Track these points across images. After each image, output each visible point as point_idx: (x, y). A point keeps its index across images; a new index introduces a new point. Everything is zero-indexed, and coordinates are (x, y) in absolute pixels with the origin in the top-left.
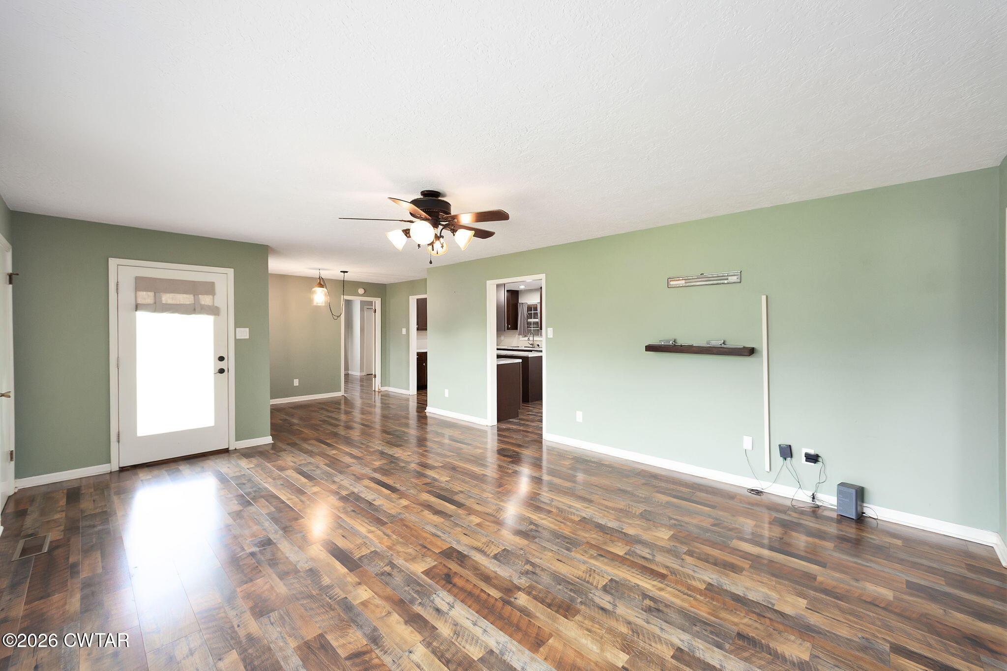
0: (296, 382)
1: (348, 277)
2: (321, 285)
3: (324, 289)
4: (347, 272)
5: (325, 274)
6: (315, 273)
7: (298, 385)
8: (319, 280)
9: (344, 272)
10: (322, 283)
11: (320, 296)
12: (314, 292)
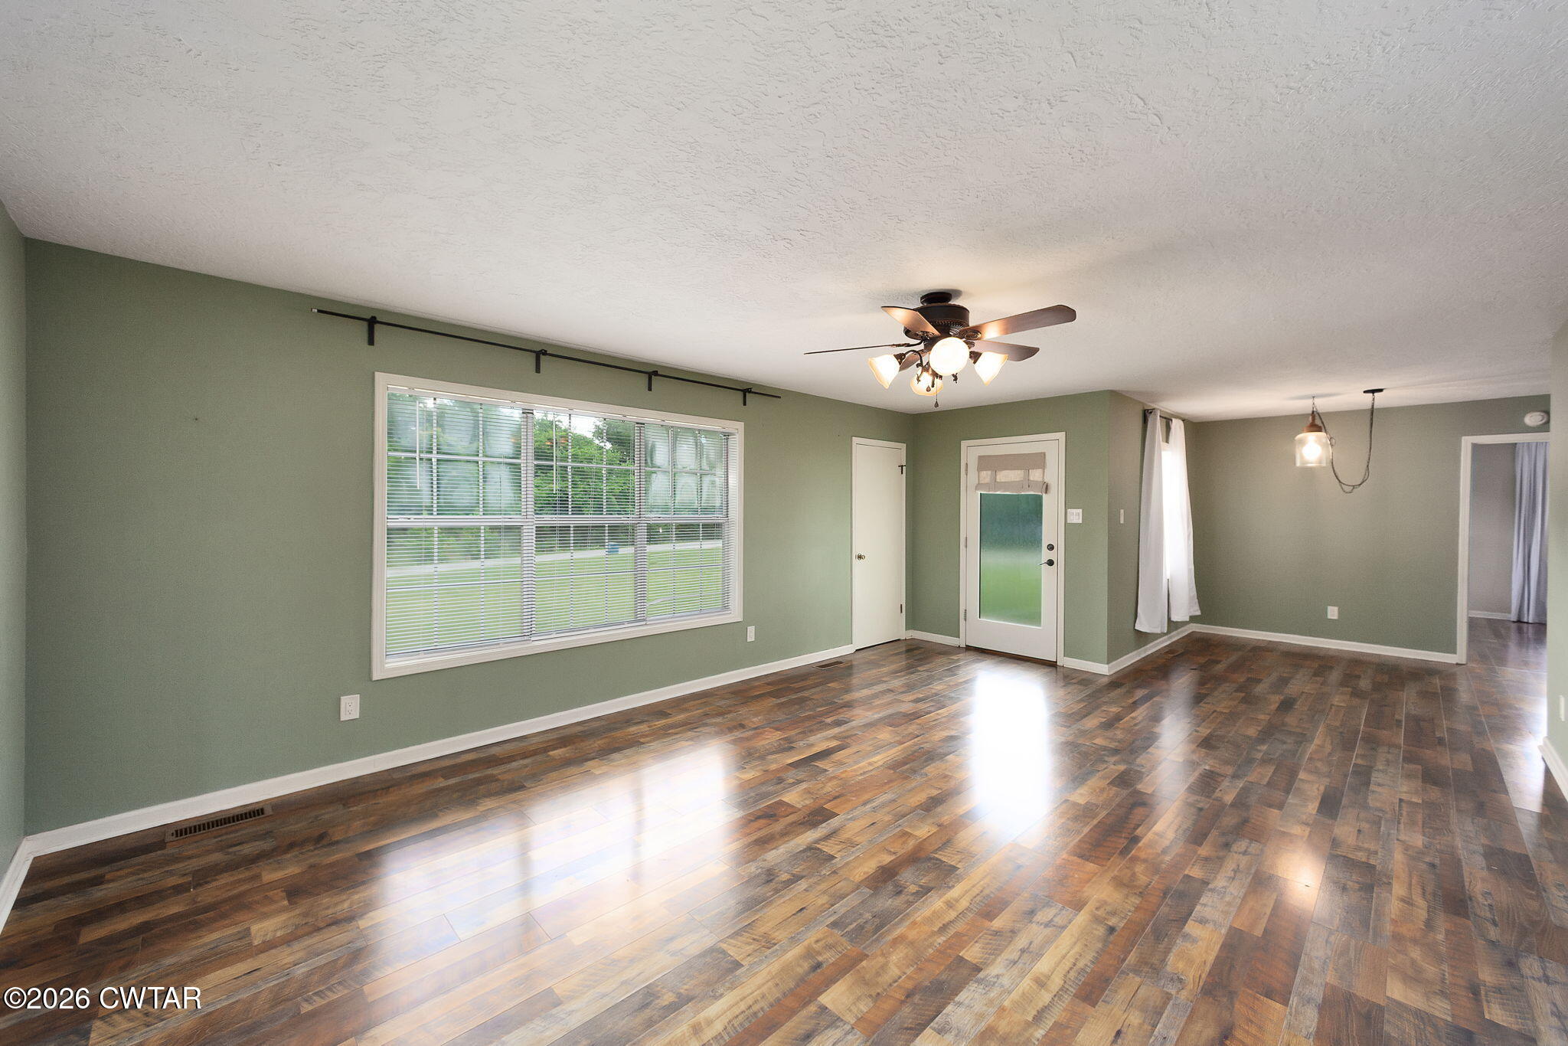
0: (1333, 613)
1: (1380, 400)
2: (1315, 427)
3: (1322, 434)
4: (1380, 390)
5: (1323, 405)
6: (1303, 406)
7: (1336, 617)
8: (1310, 418)
9: (1373, 391)
10: (1318, 422)
11: (1312, 449)
12: (1302, 442)
